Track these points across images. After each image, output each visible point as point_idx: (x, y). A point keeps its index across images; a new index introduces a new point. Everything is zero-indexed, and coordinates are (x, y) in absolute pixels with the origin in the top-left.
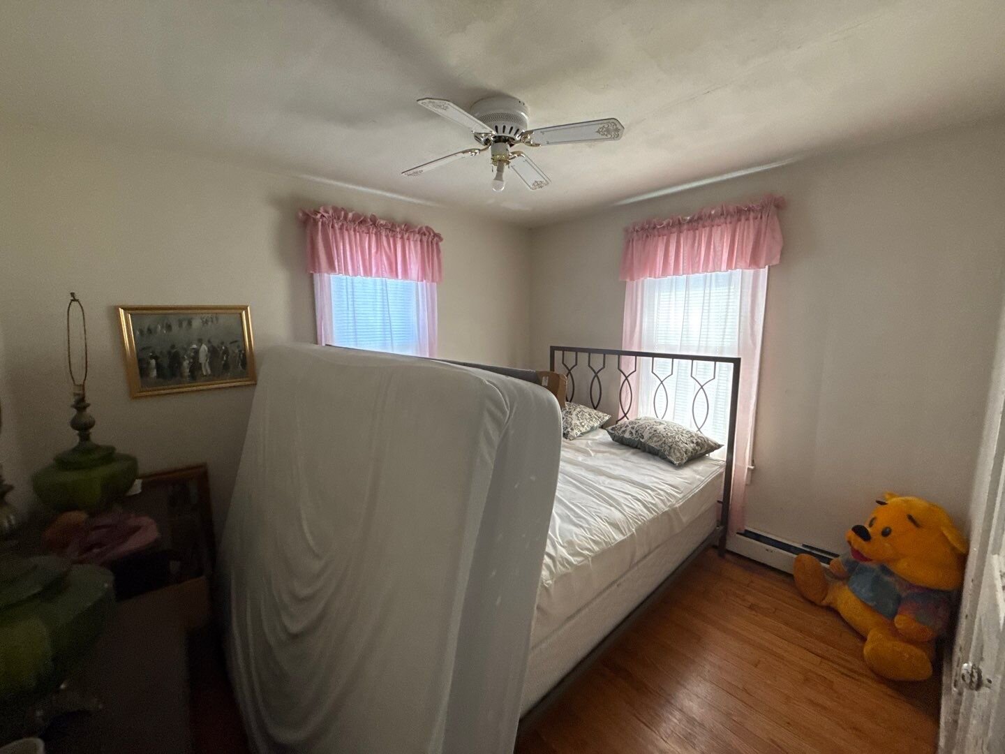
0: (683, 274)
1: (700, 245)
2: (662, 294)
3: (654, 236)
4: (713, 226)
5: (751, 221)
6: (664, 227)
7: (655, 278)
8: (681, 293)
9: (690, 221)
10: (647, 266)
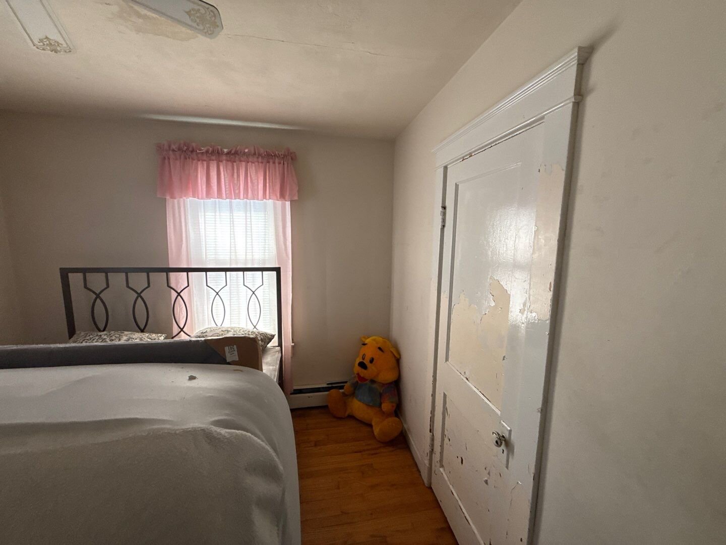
0: (227, 198)
1: (238, 176)
2: (206, 214)
3: (193, 159)
4: (248, 162)
5: (277, 164)
6: (203, 153)
7: (198, 198)
8: (226, 215)
9: (228, 153)
10: (188, 186)
